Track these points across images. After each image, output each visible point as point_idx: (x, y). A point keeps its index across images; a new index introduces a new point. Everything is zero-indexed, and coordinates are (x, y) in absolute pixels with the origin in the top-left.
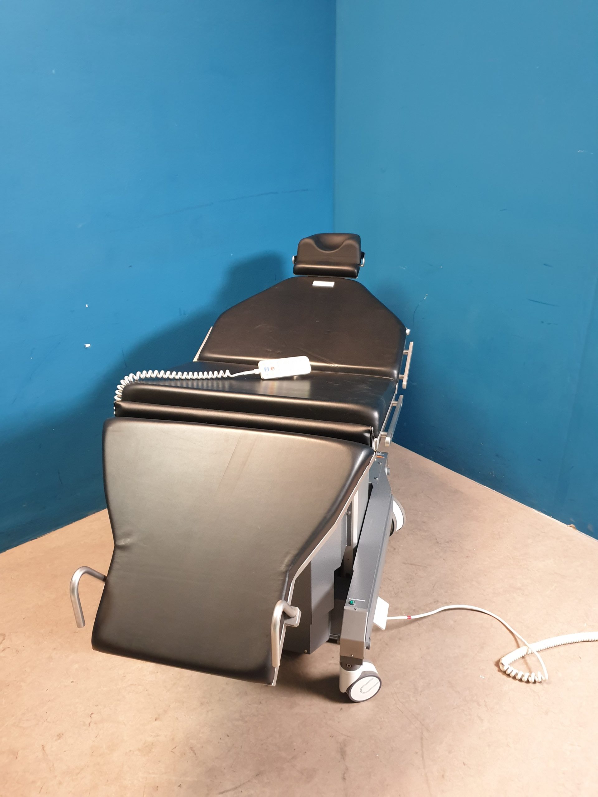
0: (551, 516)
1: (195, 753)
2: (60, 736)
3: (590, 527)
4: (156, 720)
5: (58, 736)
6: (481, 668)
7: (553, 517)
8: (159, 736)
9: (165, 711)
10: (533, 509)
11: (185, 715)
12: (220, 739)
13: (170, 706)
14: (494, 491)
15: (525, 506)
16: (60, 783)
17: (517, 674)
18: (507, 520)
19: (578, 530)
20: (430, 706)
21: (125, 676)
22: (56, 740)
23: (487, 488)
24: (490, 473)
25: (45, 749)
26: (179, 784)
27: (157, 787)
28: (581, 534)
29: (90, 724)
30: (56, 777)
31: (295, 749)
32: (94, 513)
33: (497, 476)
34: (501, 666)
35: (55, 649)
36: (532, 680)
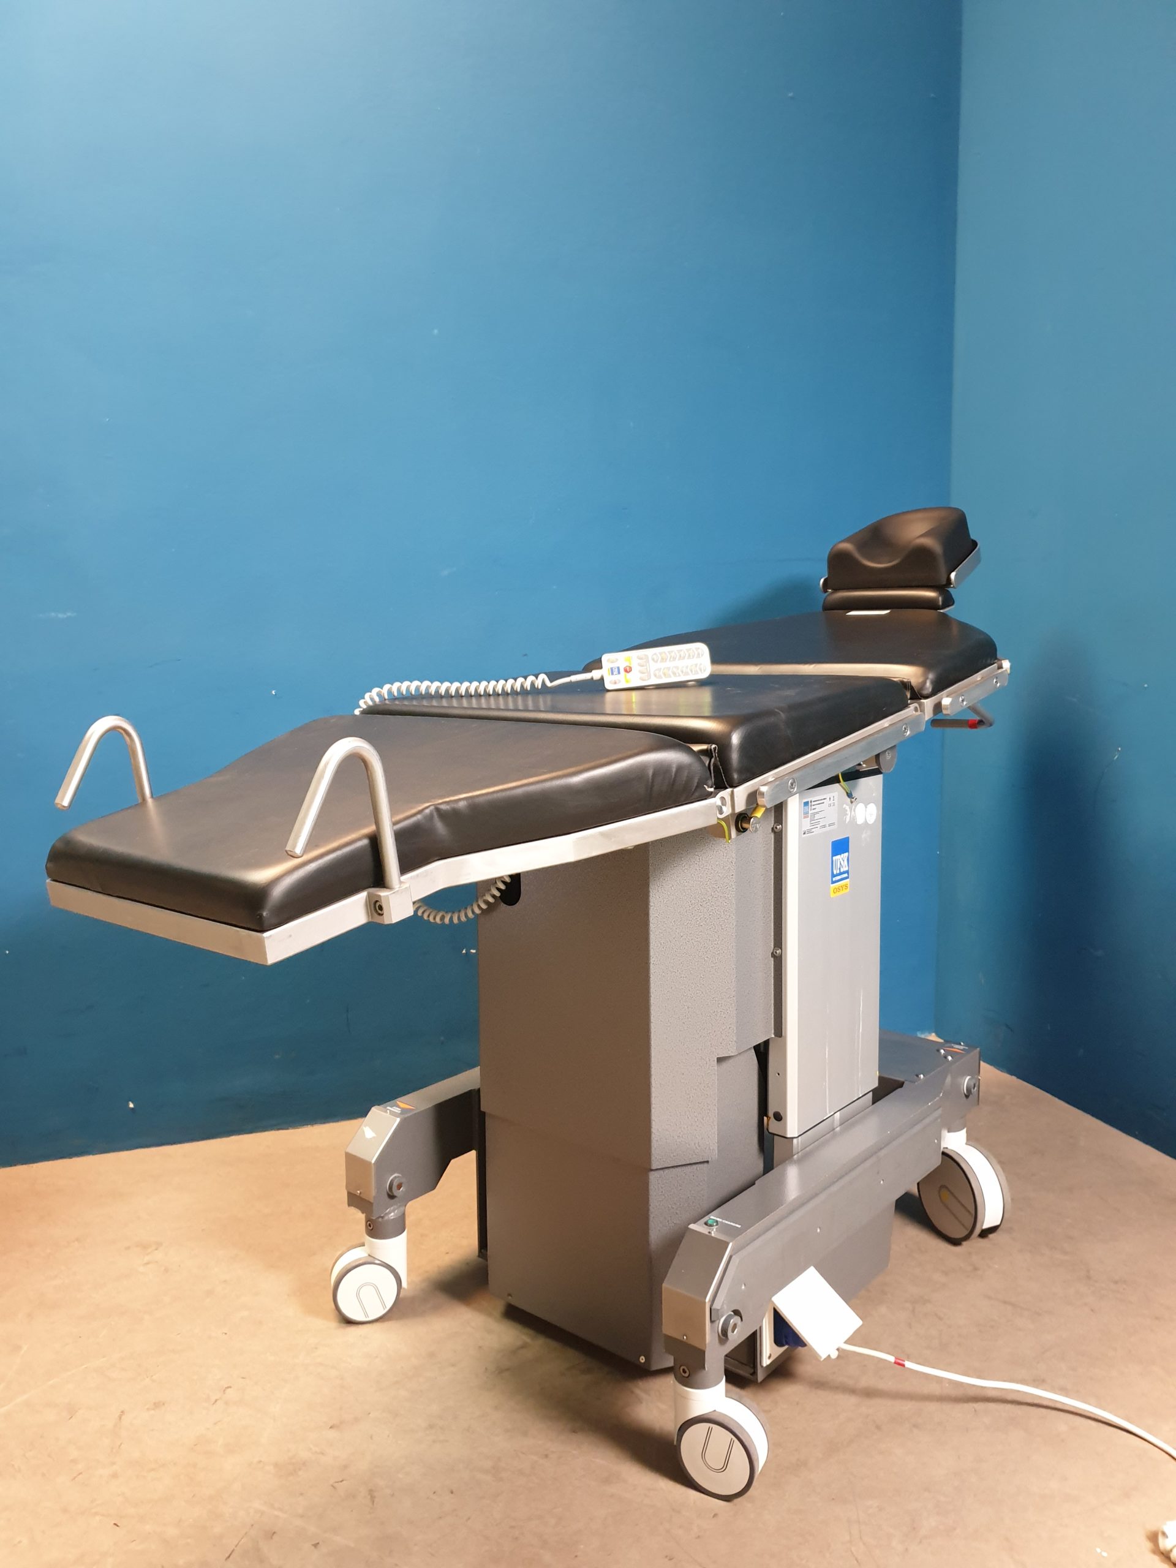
1: (373, 1502)
2: (157, 1405)
4: (331, 1427)
5: (155, 1404)
8: (323, 1454)
9: (357, 1420)
12: (434, 1493)
13: (369, 1414)
16: (115, 1476)
22: (148, 1409)
25: (123, 1417)
26: (317, 1542)
27: (274, 1533)
29: (216, 1401)
30: (113, 1463)
31: (576, 1556)
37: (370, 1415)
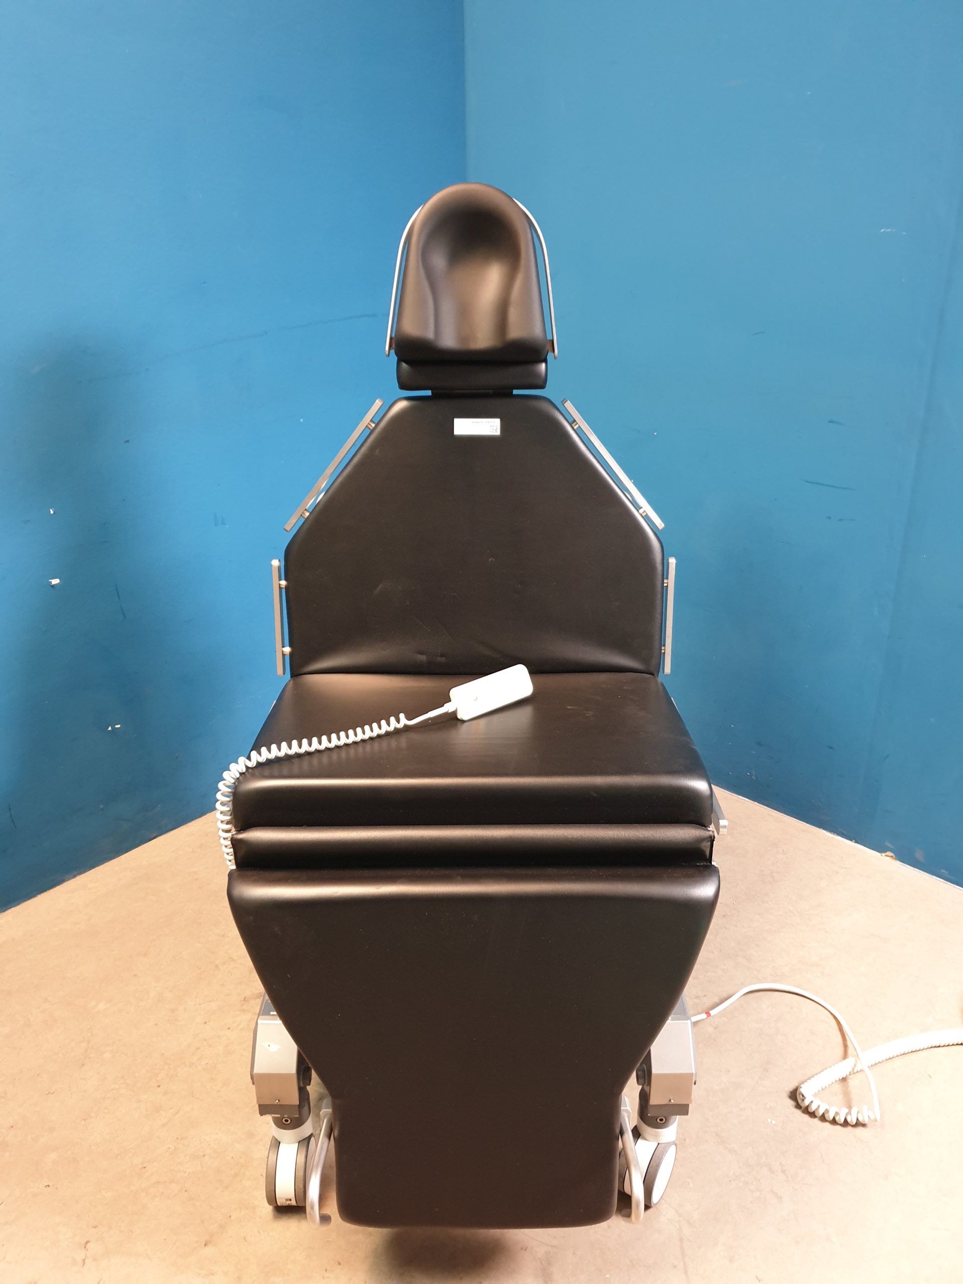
0: (854, 841)
3: (919, 855)
4: (205, 1245)
6: (768, 1107)
7: (856, 842)
10: (823, 831)
11: (259, 1232)
13: (230, 1216)
14: (756, 803)
15: (809, 825)
17: (827, 1111)
18: (783, 850)
19: (900, 861)
20: (689, 1180)
21: (145, 1168)
23: (744, 800)
24: (748, 774)
28: (905, 868)
29: (84, 1261)
32: (75, 876)
33: (759, 779)
34: (799, 1098)
35: (12, 1127)
36: (852, 1119)
37: (232, 1217)
